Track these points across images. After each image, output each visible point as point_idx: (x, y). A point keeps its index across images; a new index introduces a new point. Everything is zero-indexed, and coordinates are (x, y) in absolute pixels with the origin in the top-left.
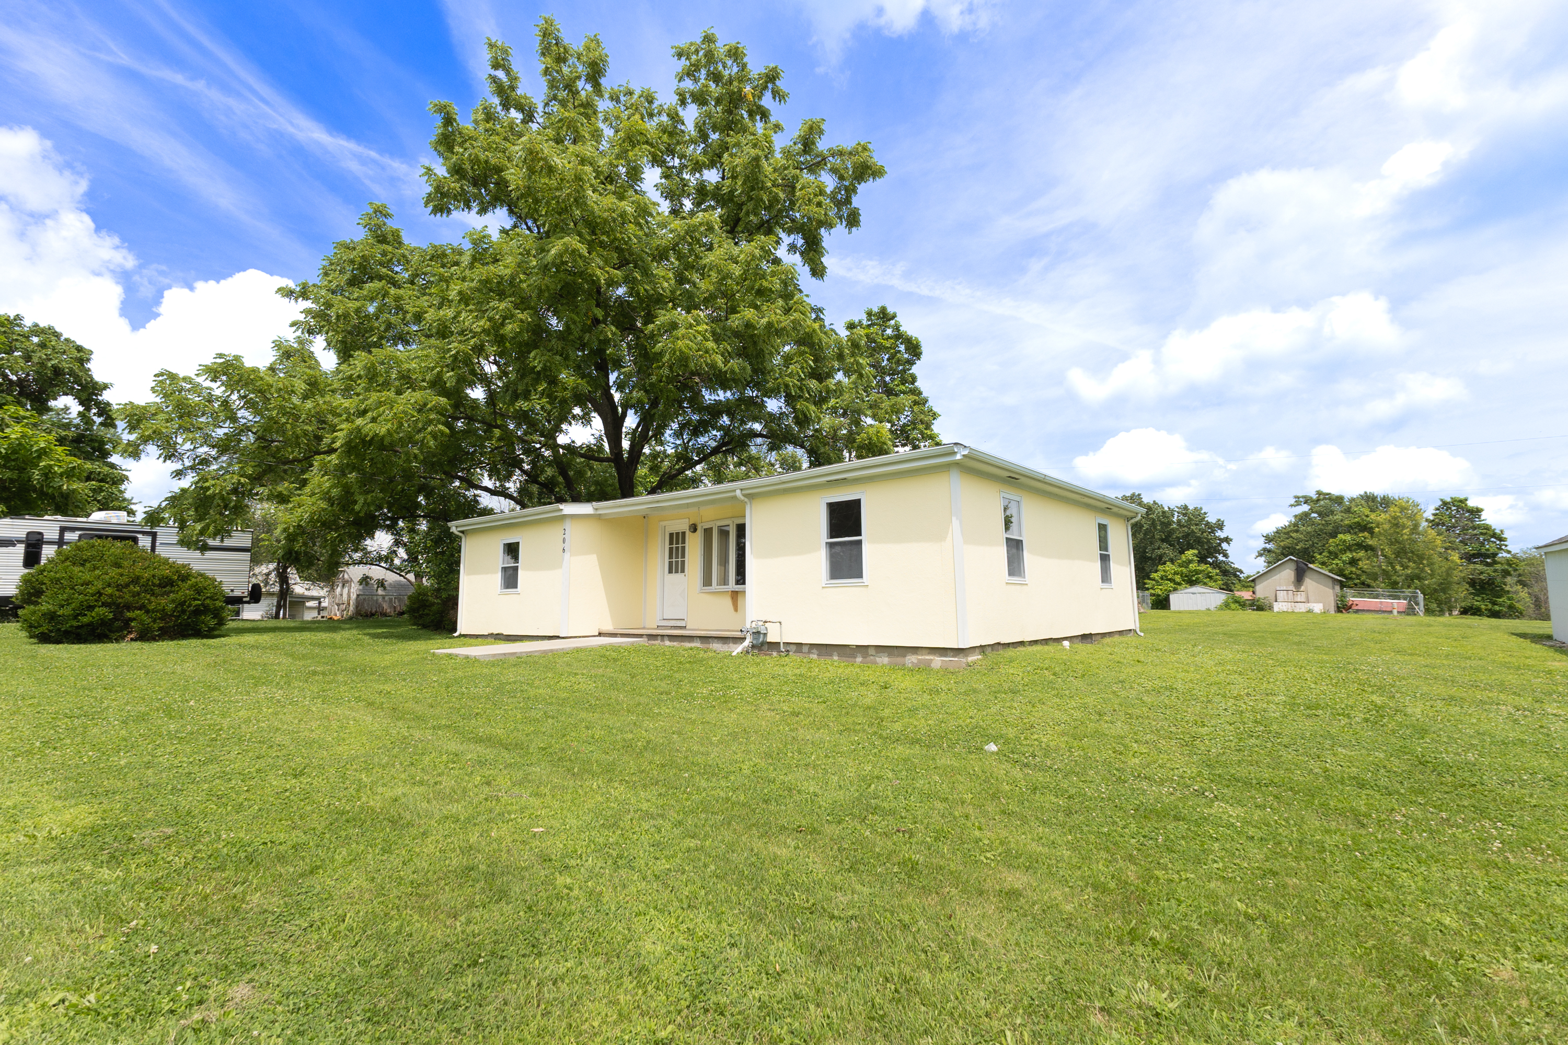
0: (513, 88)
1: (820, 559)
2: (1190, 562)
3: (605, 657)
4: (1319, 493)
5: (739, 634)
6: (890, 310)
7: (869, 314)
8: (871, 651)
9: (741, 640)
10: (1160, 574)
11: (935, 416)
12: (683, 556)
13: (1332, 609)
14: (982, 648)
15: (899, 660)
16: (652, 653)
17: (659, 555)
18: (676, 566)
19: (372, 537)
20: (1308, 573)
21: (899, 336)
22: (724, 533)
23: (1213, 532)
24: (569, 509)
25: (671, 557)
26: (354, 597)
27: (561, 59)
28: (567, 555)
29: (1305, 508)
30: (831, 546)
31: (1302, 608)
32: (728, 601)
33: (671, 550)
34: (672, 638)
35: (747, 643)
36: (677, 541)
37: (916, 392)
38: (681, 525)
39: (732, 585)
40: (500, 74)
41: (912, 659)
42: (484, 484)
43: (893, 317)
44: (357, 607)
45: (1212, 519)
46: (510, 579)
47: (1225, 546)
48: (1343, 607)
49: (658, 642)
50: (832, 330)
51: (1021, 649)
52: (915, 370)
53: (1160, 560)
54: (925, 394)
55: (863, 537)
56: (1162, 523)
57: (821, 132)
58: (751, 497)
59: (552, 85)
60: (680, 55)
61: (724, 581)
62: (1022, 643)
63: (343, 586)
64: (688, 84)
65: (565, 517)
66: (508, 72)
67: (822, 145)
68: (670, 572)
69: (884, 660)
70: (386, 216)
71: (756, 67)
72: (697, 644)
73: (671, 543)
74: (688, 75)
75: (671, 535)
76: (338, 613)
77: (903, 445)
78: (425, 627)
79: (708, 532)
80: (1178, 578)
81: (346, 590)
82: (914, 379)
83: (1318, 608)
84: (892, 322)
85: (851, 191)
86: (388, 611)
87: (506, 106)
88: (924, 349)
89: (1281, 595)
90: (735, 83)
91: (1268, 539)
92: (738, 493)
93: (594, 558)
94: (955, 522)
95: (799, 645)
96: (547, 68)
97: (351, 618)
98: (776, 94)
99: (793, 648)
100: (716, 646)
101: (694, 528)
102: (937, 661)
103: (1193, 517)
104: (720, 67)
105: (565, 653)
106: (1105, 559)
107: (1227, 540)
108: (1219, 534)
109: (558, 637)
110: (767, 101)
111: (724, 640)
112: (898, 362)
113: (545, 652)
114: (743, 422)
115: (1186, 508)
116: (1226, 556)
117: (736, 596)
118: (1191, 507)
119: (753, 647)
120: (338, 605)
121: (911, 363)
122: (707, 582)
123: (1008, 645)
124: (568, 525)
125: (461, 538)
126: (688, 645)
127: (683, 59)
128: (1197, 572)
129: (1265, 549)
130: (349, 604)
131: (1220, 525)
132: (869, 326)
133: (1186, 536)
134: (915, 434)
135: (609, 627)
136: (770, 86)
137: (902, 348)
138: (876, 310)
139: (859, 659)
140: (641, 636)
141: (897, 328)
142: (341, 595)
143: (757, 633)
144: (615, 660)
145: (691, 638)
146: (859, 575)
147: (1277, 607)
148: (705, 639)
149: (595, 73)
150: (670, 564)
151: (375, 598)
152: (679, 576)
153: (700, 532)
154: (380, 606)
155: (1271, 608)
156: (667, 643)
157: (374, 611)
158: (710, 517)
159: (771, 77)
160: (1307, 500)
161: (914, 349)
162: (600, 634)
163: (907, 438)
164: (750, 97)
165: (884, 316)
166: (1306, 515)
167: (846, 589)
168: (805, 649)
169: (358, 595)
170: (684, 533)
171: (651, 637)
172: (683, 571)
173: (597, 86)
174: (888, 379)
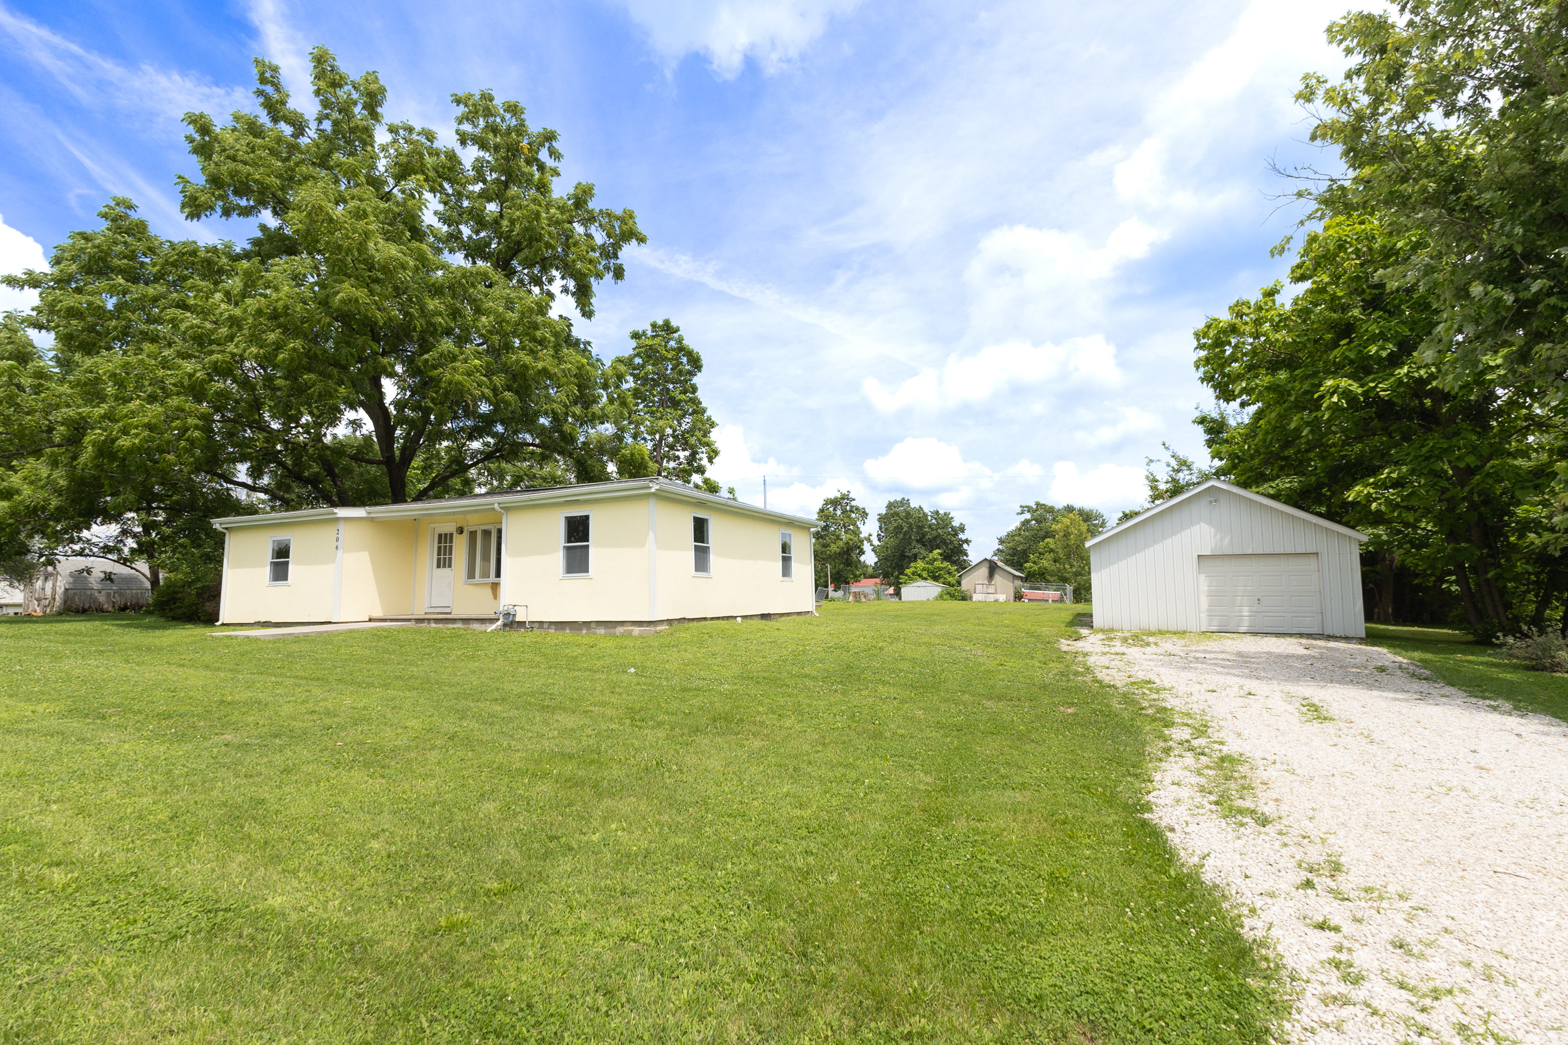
0: (283, 103)
1: (558, 559)
2: (935, 560)
3: (376, 635)
4: (1037, 504)
5: (494, 616)
6: (674, 324)
7: (654, 326)
8: (593, 625)
9: (492, 621)
10: (912, 570)
11: (713, 425)
12: (451, 553)
13: (1012, 598)
14: (669, 621)
15: (612, 631)
16: (419, 632)
17: (428, 552)
18: (444, 561)
19: (88, 529)
20: (998, 571)
21: (681, 349)
22: (487, 533)
23: (956, 534)
24: (342, 512)
25: (439, 554)
26: (60, 591)
27: (336, 85)
28: (340, 552)
29: (1028, 516)
30: (568, 549)
31: (991, 598)
32: (488, 591)
33: (439, 548)
34: (437, 621)
35: (499, 623)
36: (445, 541)
37: (695, 402)
38: (450, 528)
39: (492, 578)
40: (269, 89)
41: (620, 630)
42: (240, 480)
43: (677, 330)
44: (65, 602)
45: (956, 523)
46: (280, 571)
47: (965, 546)
48: (1018, 597)
49: (424, 625)
50: (598, 360)
51: (703, 623)
52: (695, 380)
53: (915, 558)
54: (704, 405)
55: (591, 543)
56: (918, 527)
57: (592, 196)
58: (507, 509)
59: (326, 104)
60: (458, 102)
61: (485, 574)
62: (705, 619)
63: (46, 579)
64: (467, 127)
65: (338, 520)
66: (277, 88)
67: (594, 205)
68: (439, 566)
69: (601, 631)
70: (130, 207)
71: (535, 127)
72: (459, 625)
73: (440, 542)
74: (468, 120)
75: (440, 536)
76: (38, 610)
77: (684, 450)
78: (174, 619)
79: (473, 534)
80: (925, 574)
81: (49, 585)
82: (694, 389)
83: (1002, 598)
84: (676, 335)
85: (617, 247)
86: (106, 606)
87: (275, 120)
88: (704, 361)
89: (979, 588)
90: (514, 135)
91: (1001, 541)
92: (496, 506)
93: (366, 555)
94: (651, 534)
95: (541, 623)
96: (319, 89)
97: (60, 614)
98: (553, 153)
99: (537, 625)
100: (476, 626)
101: (461, 531)
102: (636, 630)
103: (944, 520)
104: (498, 120)
105: (339, 633)
106: (786, 560)
107: (967, 541)
108: (961, 536)
109: (330, 623)
110: (543, 155)
111: (482, 621)
112: (680, 373)
113: (321, 633)
114: (516, 432)
115: (937, 513)
116: (966, 555)
117: (495, 587)
118: (941, 512)
119: (505, 625)
120: (39, 600)
121: (691, 374)
122: (471, 575)
123: (693, 619)
124: (342, 526)
125: (224, 535)
126: (451, 626)
127: (462, 106)
128: (940, 569)
129: (998, 550)
130: (54, 599)
131: (962, 529)
132: (654, 337)
133: (935, 538)
134: (692, 441)
135: (379, 614)
136: (547, 145)
137: (684, 360)
138: (660, 322)
139: (584, 631)
140: (409, 620)
141: (680, 341)
142: (43, 589)
143: (507, 614)
144: (386, 637)
145: (454, 620)
146: (587, 571)
147: (976, 597)
148: (466, 621)
149: (373, 101)
150: (439, 560)
151: (89, 592)
152: (447, 570)
153: (466, 535)
154: (95, 600)
155: (971, 598)
156: (433, 625)
157: (87, 606)
158: (475, 522)
159: (549, 137)
160: (1029, 509)
161: (696, 363)
162: (370, 620)
163: (686, 443)
164: (526, 151)
165: (668, 328)
166: (1027, 522)
167: (577, 581)
168: (546, 626)
169: (66, 590)
170: (451, 535)
171: (419, 621)
172: (450, 566)
173: (375, 116)
174: (671, 386)
